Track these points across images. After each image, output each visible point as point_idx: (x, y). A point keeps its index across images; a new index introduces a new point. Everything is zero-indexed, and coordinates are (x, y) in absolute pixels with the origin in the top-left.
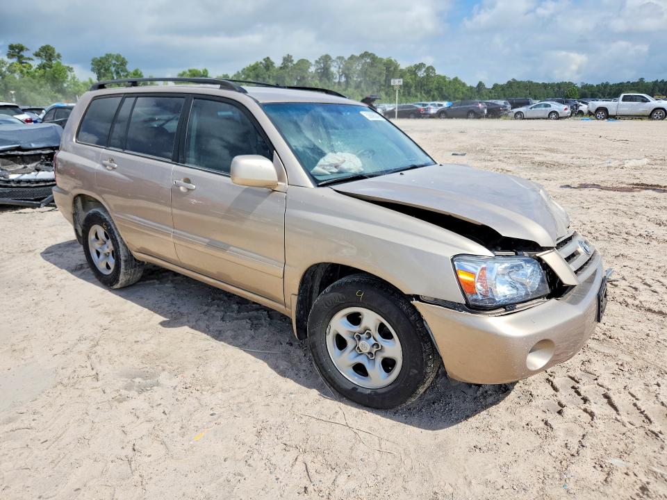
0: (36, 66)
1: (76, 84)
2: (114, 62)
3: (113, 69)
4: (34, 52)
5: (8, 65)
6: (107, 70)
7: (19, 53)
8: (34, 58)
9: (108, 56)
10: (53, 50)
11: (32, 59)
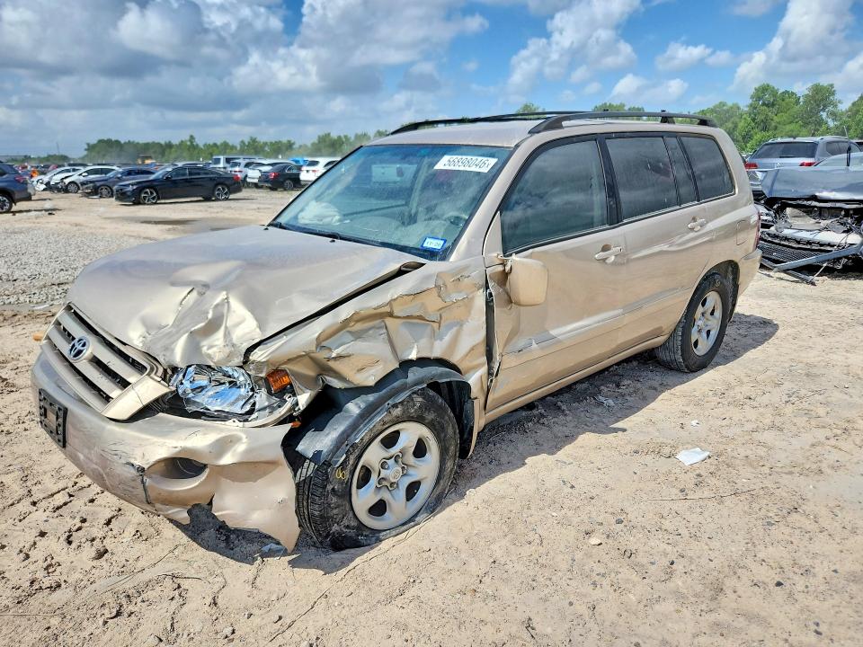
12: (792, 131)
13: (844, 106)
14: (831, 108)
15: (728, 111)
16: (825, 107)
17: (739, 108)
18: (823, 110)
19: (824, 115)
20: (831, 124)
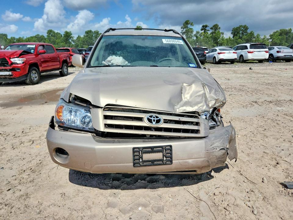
0: (210, 33)
1: (223, 40)
2: (242, 29)
3: (241, 32)
4: (211, 28)
5: (200, 33)
6: (238, 33)
7: (205, 28)
8: (210, 30)
9: (240, 26)
10: (218, 26)
11: (209, 30)
12: (63, 45)
13: (75, 38)
14: (72, 39)
15: (40, 37)
16: (70, 38)
17: (44, 37)
18: (70, 39)
19: (71, 41)
20: (73, 43)
